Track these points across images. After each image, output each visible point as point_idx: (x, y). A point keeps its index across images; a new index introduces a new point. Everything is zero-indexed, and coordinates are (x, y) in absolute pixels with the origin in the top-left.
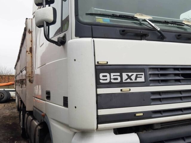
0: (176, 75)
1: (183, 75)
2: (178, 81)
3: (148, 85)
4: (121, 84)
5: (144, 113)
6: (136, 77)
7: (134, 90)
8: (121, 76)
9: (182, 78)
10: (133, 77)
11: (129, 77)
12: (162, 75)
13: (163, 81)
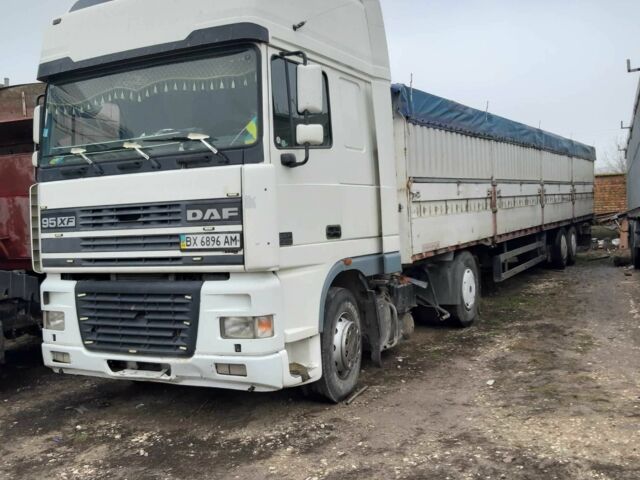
0: (112, 217)
1: (118, 217)
2: (112, 224)
3: (78, 231)
4: (56, 229)
5: (74, 260)
6: (68, 221)
7: (67, 235)
8: (56, 220)
9: (117, 221)
10: (65, 222)
11: (62, 222)
12: (94, 218)
13: (94, 225)
